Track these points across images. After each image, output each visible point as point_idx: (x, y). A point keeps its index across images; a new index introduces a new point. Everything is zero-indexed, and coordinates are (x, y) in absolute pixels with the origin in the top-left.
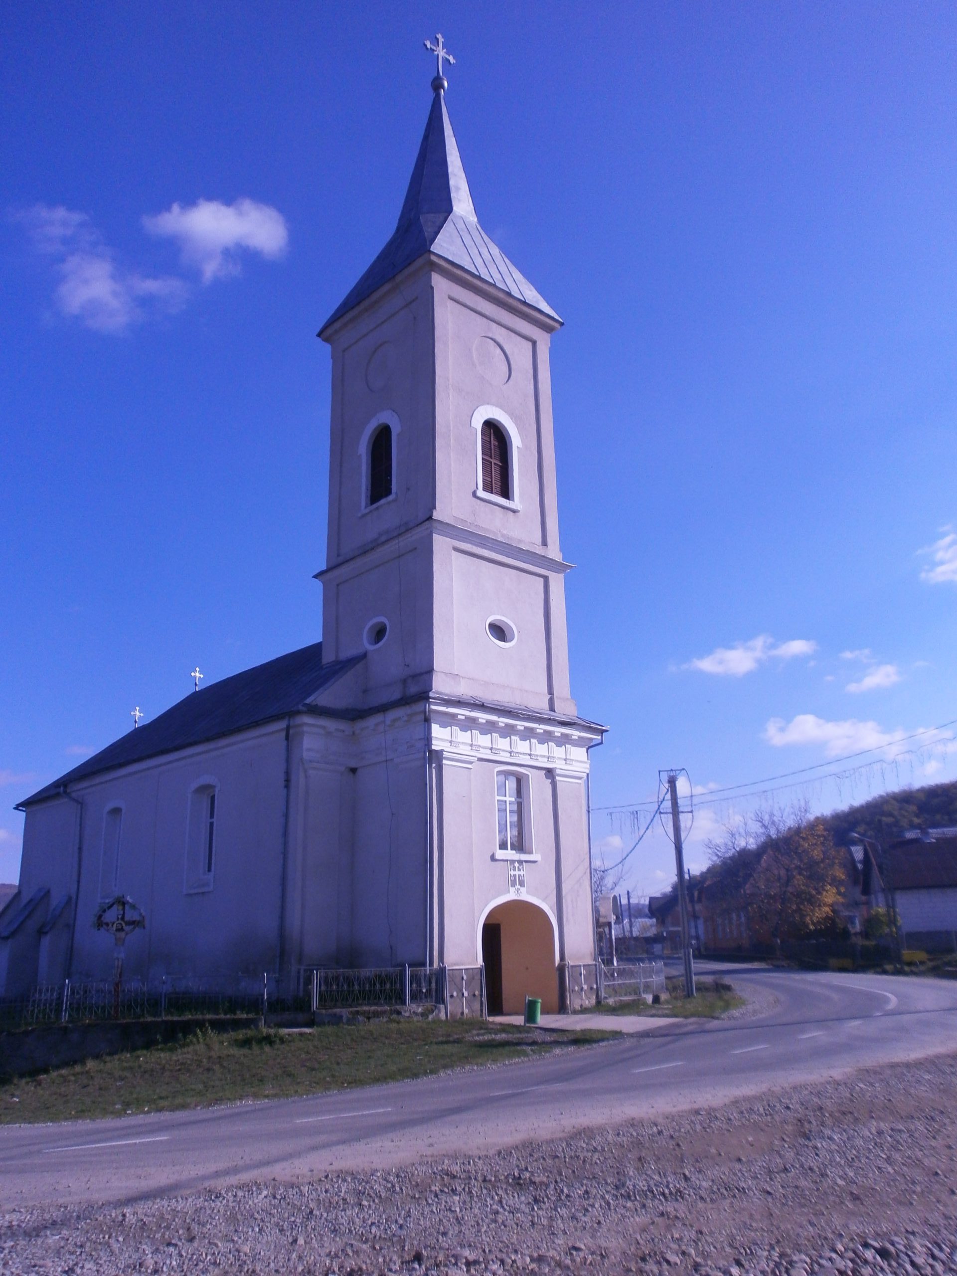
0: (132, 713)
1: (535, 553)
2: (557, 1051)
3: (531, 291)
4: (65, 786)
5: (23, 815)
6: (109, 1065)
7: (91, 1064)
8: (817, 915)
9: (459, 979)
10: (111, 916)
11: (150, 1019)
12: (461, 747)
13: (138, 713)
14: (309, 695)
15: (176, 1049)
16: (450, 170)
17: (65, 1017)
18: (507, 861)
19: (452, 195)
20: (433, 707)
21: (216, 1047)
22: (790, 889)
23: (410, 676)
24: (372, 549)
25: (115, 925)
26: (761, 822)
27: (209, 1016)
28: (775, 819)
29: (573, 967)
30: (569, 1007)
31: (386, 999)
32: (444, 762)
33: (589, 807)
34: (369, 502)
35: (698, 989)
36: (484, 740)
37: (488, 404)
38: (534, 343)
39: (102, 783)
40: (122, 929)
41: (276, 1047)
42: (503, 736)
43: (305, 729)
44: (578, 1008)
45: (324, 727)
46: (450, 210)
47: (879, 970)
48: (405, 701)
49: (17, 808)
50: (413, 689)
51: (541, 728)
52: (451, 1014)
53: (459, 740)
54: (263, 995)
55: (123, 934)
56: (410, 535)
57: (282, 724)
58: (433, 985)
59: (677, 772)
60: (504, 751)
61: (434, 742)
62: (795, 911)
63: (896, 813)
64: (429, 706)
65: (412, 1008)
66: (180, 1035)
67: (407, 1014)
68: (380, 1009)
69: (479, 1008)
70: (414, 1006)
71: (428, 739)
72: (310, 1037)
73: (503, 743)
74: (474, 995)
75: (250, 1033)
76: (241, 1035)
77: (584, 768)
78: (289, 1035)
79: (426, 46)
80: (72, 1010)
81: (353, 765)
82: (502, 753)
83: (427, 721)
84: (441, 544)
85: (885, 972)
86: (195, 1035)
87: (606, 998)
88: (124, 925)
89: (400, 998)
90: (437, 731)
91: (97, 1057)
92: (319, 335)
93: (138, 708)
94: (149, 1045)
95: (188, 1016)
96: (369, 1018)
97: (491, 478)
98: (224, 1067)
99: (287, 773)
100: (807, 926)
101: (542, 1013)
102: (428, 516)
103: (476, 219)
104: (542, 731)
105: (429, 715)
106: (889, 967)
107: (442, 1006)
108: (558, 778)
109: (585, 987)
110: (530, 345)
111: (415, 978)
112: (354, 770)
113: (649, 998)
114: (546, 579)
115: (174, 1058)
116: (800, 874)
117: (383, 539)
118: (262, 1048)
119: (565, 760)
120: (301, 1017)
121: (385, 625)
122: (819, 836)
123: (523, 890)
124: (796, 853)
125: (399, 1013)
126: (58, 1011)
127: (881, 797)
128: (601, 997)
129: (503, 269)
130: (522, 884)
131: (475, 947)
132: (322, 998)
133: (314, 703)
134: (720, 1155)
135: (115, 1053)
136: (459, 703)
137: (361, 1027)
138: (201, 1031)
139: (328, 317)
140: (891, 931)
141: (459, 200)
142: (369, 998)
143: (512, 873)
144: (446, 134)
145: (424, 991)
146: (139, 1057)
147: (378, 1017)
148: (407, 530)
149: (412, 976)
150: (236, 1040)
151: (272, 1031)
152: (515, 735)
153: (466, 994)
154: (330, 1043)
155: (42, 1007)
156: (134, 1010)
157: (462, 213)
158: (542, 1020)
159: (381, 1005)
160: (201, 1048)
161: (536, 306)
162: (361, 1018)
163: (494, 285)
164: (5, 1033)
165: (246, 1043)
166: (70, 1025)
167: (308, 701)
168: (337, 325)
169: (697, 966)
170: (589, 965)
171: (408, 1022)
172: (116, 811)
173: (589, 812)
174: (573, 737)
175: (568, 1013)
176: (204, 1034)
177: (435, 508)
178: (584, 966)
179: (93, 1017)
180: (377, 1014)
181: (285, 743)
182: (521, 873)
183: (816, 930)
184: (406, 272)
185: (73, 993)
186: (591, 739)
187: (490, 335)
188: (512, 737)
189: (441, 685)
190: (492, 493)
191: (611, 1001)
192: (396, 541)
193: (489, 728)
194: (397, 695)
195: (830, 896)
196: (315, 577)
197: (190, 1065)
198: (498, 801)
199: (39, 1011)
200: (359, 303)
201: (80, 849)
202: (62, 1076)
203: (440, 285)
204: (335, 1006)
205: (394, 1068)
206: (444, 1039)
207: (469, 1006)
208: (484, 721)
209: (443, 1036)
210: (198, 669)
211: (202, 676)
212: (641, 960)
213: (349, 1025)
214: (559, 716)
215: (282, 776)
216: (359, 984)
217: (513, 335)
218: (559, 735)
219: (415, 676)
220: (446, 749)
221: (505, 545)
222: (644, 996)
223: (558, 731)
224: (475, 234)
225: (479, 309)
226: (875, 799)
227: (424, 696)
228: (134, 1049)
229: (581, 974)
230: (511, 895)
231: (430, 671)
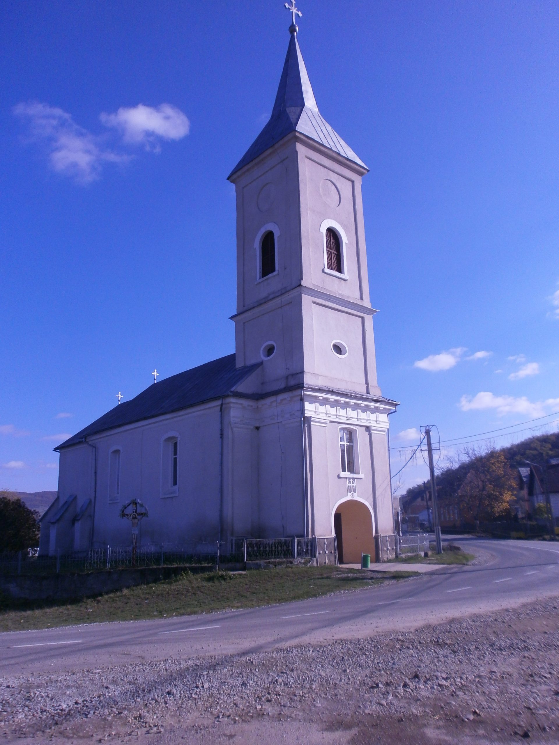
0: (117, 396)
1: (357, 304)
2: (387, 582)
3: (350, 151)
4: (85, 438)
5: (58, 454)
6: (136, 592)
7: (125, 591)
8: (500, 507)
9: (323, 543)
10: (130, 510)
11: (155, 567)
12: (321, 414)
13: (120, 396)
14: (233, 386)
15: (172, 583)
16: (302, 81)
17: (109, 566)
18: (346, 478)
19: (304, 96)
20: (306, 393)
21: (194, 581)
22: (485, 493)
23: (291, 375)
24: (265, 302)
25: (132, 515)
26: (468, 454)
27: (188, 565)
28: (476, 452)
29: (383, 537)
30: (381, 559)
31: (284, 555)
32: (312, 423)
33: (389, 448)
34: (261, 276)
35: (444, 550)
36: (332, 411)
37: (329, 218)
38: (353, 182)
39: (107, 436)
40: (136, 518)
41: (227, 581)
42: (343, 408)
43: (232, 405)
44: (386, 559)
45: (241, 404)
46: (303, 105)
47: (541, 538)
48: (288, 389)
49: (55, 450)
50: (292, 382)
51: (363, 403)
52: (319, 563)
53: (319, 411)
54: (217, 553)
55: (136, 521)
56: (288, 295)
57: (218, 403)
58: (309, 547)
59: (431, 427)
60: (343, 416)
61: (306, 412)
62: (488, 505)
63: (539, 448)
64: (304, 392)
65: (298, 560)
66: (173, 575)
67: (296, 563)
68: (281, 560)
69: (334, 560)
70: (299, 559)
71: (303, 410)
72: (245, 576)
73: (343, 412)
74: (331, 553)
75: (212, 574)
76: (206, 575)
77: (386, 426)
78: (234, 575)
79: (285, 6)
80: (112, 562)
81: (258, 425)
82: (342, 418)
83: (302, 400)
84: (306, 300)
85: (544, 540)
86: (182, 575)
87: (400, 554)
88: (136, 515)
89: (292, 554)
90: (307, 406)
91: (128, 587)
92: (228, 179)
93: (120, 393)
94: (156, 581)
95: (175, 565)
96: (275, 566)
97: (332, 261)
98: (202, 592)
99: (222, 430)
100: (495, 514)
101: (371, 562)
102: (299, 284)
103: (317, 110)
104: (364, 405)
105: (304, 397)
106: (547, 537)
107: (315, 559)
108: (372, 431)
109: (390, 548)
110: (350, 183)
111: (299, 543)
112: (258, 428)
113: (422, 554)
114: (363, 318)
115: (172, 588)
116: (490, 484)
117: (271, 297)
118: (220, 582)
119: (376, 421)
120: (238, 565)
121: (274, 346)
122: (502, 462)
123: (355, 494)
124: (488, 472)
125: (292, 563)
126: (105, 562)
127: (530, 439)
128: (398, 554)
129: (334, 139)
130: (354, 491)
131: (330, 526)
132: (249, 555)
133: (236, 391)
134: (534, 630)
135: (138, 585)
136: (319, 390)
137: (272, 571)
138: (185, 573)
139: (233, 168)
140: (548, 516)
141: (308, 99)
142: (275, 555)
143: (349, 485)
144: (299, 59)
145: (304, 550)
146: (151, 587)
147: (281, 565)
148: (286, 292)
149: (298, 542)
150: (205, 578)
151: (224, 573)
152: (349, 407)
153: (327, 552)
154: (257, 579)
155: (96, 561)
156: (147, 562)
157: (310, 106)
158: (371, 566)
159: (282, 558)
160: (185, 582)
161: (354, 160)
162: (271, 566)
163: (331, 149)
164: (76, 575)
165: (210, 579)
166: (112, 570)
167: (232, 390)
168: (238, 173)
169: (442, 537)
170: (391, 536)
171: (297, 568)
172: (117, 452)
173: (389, 450)
174: (381, 408)
175: (381, 563)
176: (187, 574)
177: (302, 279)
178: (389, 536)
179: (124, 566)
180: (280, 564)
181: (220, 413)
182: (354, 485)
183: (499, 516)
184: (281, 142)
185: (112, 552)
186: (390, 409)
187: (329, 179)
188: (348, 409)
189: (309, 380)
190: (332, 270)
191: (403, 556)
192: (279, 298)
193: (336, 404)
194: (283, 386)
195: (508, 496)
196: (231, 318)
197: (183, 591)
198: (341, 445)
199: (94, 563)
200: (252, 160)
201: (95, 473)
202: (111, 598)
203: (301, 150)
204: (257, 559)
205: (300, 592)
206: (320, 577)
207: (329, 559)
208: (333, 400)
209: (318, 575)
210: (156, 370)
211: (158, 374)
212: (419, 532)
213: (265, 569)
214: (372, 396)
215: (219, 432)
216: (269, 547)
217: (341, 178)
218: (373, 407)
219: (293, 375)
220: (313, 416)
221: (341, 300)
222: (420, 553)
223: (372, 405)
224: (318, 118)
225: (322, 163)
226: (526, 440)
227: (300, 386)
228: (148, 583)
229: (387, 541)
230: (349, 498)
231: (302, 372)
